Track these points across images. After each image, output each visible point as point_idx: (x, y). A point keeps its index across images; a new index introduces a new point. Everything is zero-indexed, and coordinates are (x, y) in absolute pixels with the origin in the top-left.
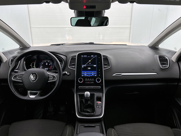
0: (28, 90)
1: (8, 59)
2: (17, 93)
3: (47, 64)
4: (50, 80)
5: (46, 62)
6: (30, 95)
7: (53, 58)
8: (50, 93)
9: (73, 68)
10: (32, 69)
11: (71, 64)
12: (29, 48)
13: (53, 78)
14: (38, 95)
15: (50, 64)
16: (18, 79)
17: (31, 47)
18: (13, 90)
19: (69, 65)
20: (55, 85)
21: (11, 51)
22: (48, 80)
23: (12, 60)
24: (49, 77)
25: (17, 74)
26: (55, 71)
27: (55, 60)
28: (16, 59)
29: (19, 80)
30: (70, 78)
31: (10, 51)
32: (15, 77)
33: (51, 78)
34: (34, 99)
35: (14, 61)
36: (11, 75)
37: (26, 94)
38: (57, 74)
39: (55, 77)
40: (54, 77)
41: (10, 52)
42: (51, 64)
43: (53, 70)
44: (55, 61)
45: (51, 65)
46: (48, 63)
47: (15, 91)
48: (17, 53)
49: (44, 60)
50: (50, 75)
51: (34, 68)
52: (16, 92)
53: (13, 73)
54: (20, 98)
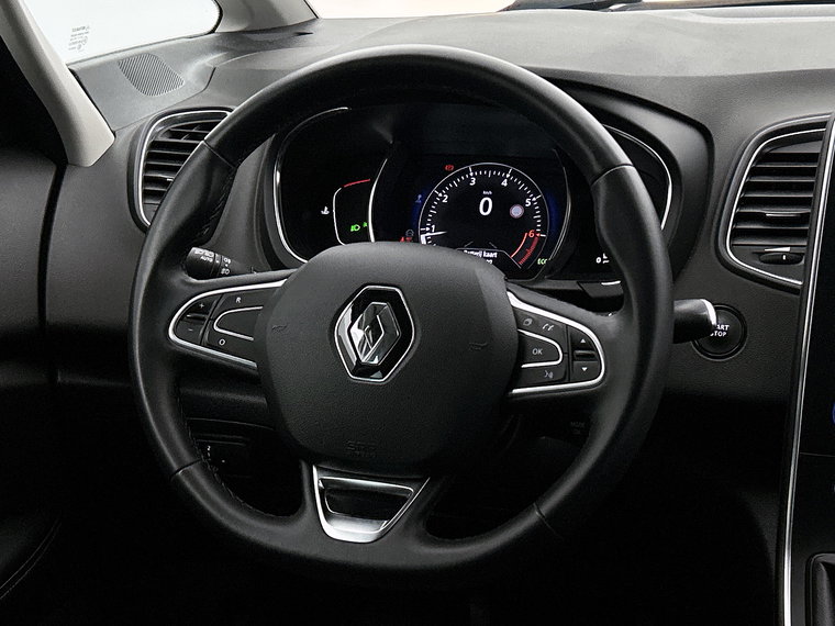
0: (316, 459)
1: (121, 139)
2: (203, 481)
3: (486, 206)
4: (538, 377)
5: (484, 184)
6: (328, 516)
7: (579, 140)
8: (532, 518)
9: (775, 262)
10: (341, 252)
11: (761, 218)
12: (299, 31)
13: (571, 357)
14: (407, 526)
15: (516, 211)
16: (222, 342)
17: (318, 25)
18: (171, 444)
19: (736, 234)
20: (581, 441)
21: (148, 54)
22: (518, 377)
23: (154, 145)
24: (523, 349)
25: (211, 290)
26: (570, 285)
27: (597, 168)
28: (213, 143)
29: (232, 347)
30: (734, 376)
31: (140, 55)
32: (199, 313)
33: (550, 354)
34: (361, 559)
35: (198, 161)
36: (158, 294)
37: (286, 502)
38: (610, 321)
39: (590, 345)
40: (576, 347)
41: (139, 69)
42: (528, 212)
43: (552, 272)
44: (601, 180)
45: (526, 222)
46: (504, 199)
47: (187, 458)
48: (200, 75)
49: (461, 160)
50: (537, 324)
51: (362, 237)
52: (195, 470)
53: (180, 278)
54: (234, 527)
